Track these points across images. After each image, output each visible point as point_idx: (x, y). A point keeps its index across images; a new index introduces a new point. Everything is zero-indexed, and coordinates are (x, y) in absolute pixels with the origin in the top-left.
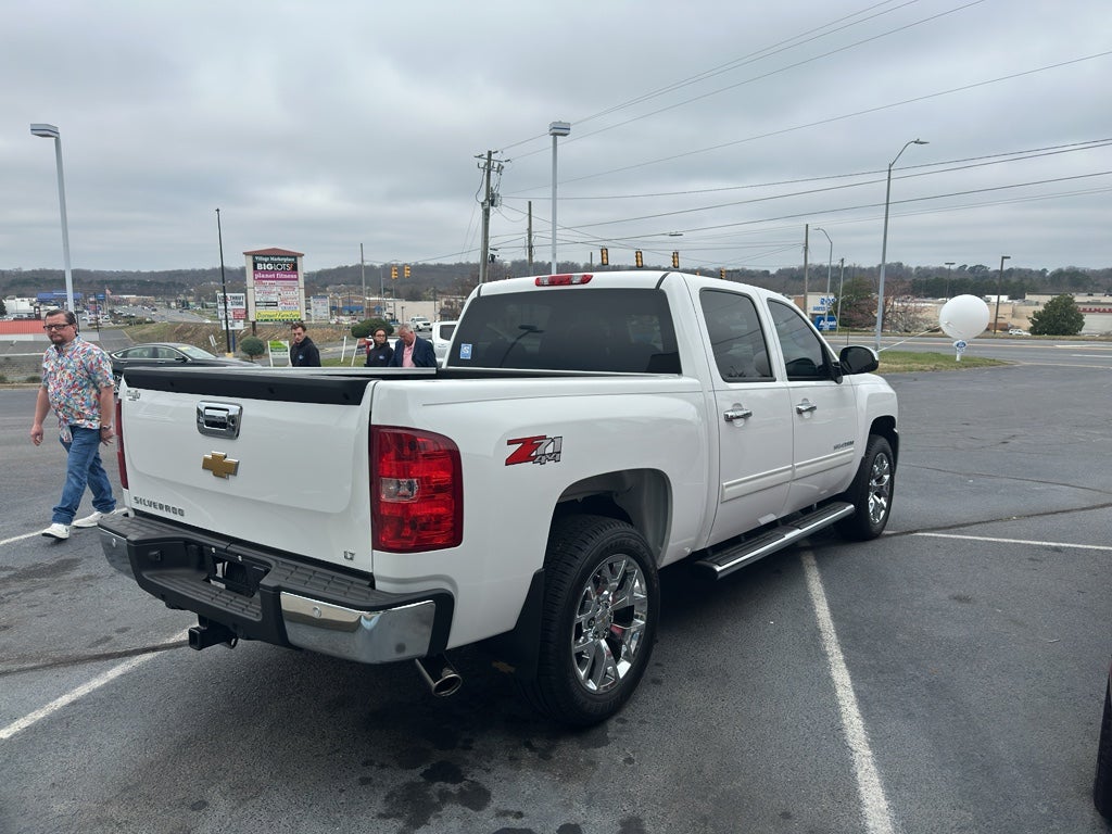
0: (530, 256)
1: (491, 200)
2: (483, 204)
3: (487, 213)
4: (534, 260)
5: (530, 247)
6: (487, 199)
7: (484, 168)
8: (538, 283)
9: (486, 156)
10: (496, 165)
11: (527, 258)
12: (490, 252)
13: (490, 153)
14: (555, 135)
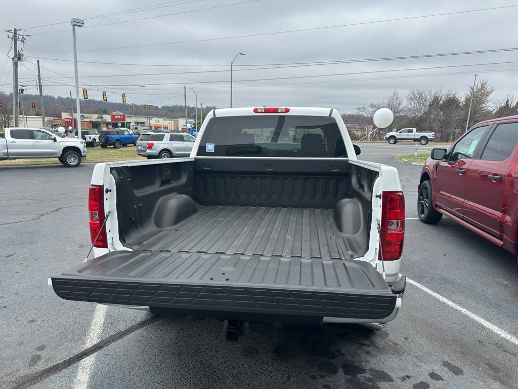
0: (41, 91)
1: (18, 57)
2: (13, 59)
3: (16, 65)
4: (44, 94)
5: (40, 86)
6: (16, 56)
7: (12, 38)
8: (256, 111)
9: (13, 31)
10: (21, 37)
11: (38, 93)
12: (20, 87)
13: (15, 30)
14: (74, 25)
